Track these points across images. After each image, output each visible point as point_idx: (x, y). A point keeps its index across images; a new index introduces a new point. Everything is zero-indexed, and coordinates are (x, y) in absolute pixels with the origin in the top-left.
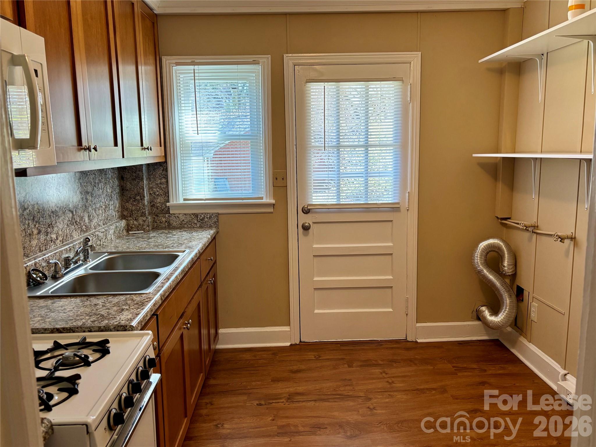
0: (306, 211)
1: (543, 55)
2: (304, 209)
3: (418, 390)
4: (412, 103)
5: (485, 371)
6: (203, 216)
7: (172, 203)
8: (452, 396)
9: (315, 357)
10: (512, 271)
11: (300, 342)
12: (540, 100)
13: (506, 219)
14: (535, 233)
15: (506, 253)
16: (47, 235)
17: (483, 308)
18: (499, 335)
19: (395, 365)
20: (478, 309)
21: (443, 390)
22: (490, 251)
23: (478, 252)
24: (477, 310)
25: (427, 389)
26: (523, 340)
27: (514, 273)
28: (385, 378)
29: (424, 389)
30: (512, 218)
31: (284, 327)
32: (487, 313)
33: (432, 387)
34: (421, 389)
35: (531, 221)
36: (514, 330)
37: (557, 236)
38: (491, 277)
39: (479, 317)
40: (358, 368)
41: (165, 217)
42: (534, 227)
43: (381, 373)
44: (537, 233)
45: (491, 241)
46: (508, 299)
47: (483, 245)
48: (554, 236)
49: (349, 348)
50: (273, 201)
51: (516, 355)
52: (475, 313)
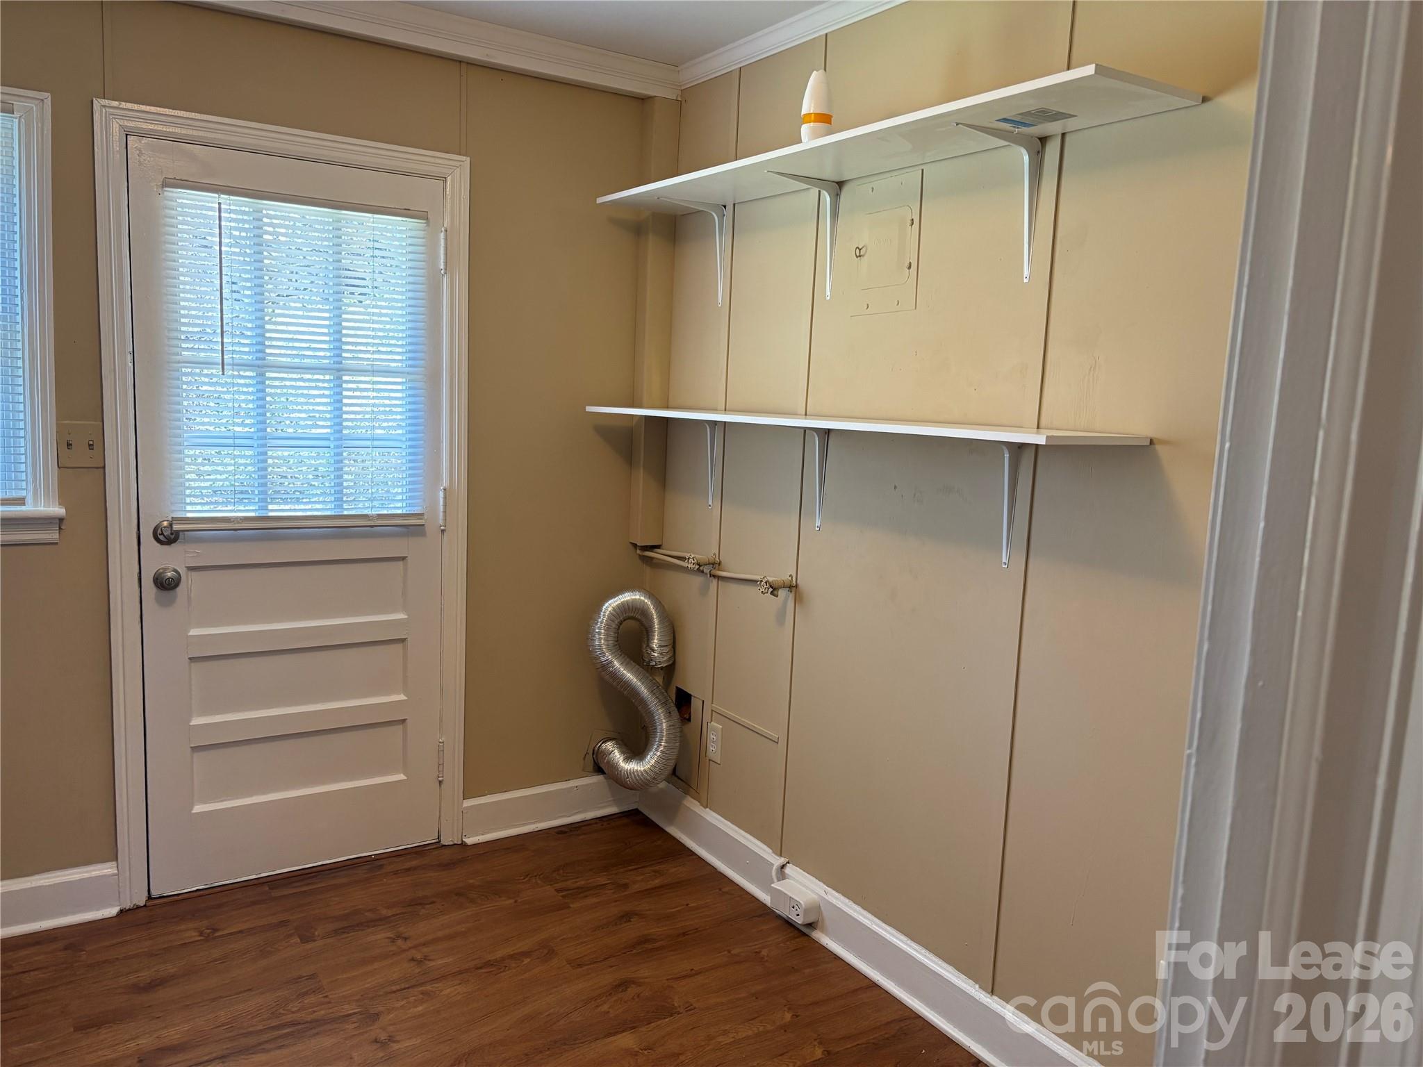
0: (168, 537)
1: (725, 207)
2: (159, 531)
3: (488, 964)
4: (449, 275)
5: (625, 886)
8: (569, 962)
9: (201, 934)
10: (668, 660)
11: (150, 898)
12: (720, 301)
13: (652, 548)
14: (714, 576)
15: (656, 621)
17: (609, 746)
18: (638, 800)
19: (423, 912)
20: (596, 749)
21: (547, 951)
22: (627, 619)
23: (602, 622)
24: (594, 750)
25: (511, 957)
26: (691, 804)
27: (670, 663)
28: (405, 950)
29: (503, 959)
30: (664, 546)
31: (100, 866)
32: (617, 756)
33: (520, 950)
34: (496, 960)
35: (706, 553)
36: (670, 785)
37: (766, 583)
38: (629, 675)
39: (599, 766)
40: (329, 940)
42: (713, 564)
43: (393, 940)
44: (719, 578)
45: (627, 597)
46: (664, 721)
47: (611, 605)
48: (760, 583)
49: (294, 890)
50: (58, 510)
51: (678, 838)
52: (590, 758)
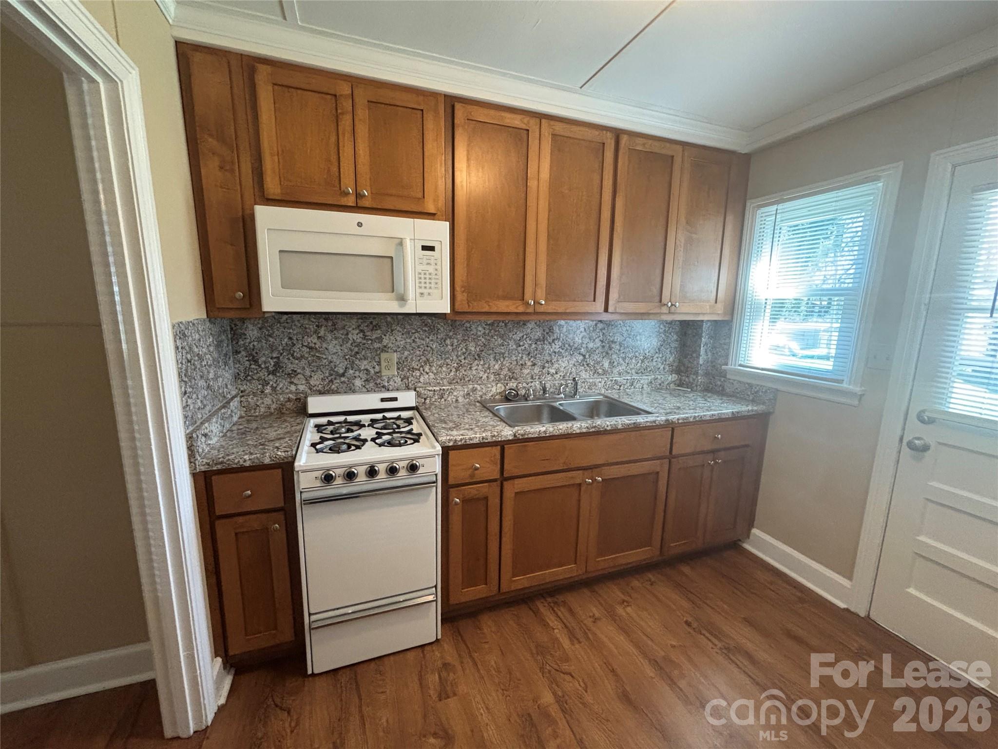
0: (926, 420)
2: (921, 415)
6: (758, 388)
7: (730, 366)
11: (868, 617)
16: (543, 369)
41: (720, 380)
50: (858, 389)
